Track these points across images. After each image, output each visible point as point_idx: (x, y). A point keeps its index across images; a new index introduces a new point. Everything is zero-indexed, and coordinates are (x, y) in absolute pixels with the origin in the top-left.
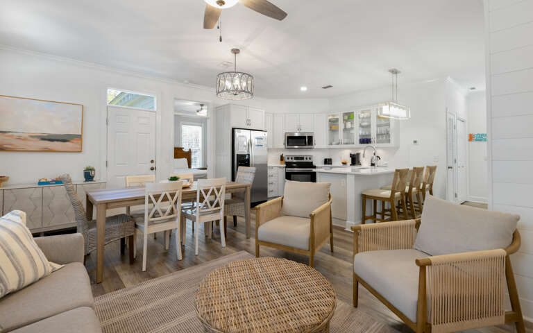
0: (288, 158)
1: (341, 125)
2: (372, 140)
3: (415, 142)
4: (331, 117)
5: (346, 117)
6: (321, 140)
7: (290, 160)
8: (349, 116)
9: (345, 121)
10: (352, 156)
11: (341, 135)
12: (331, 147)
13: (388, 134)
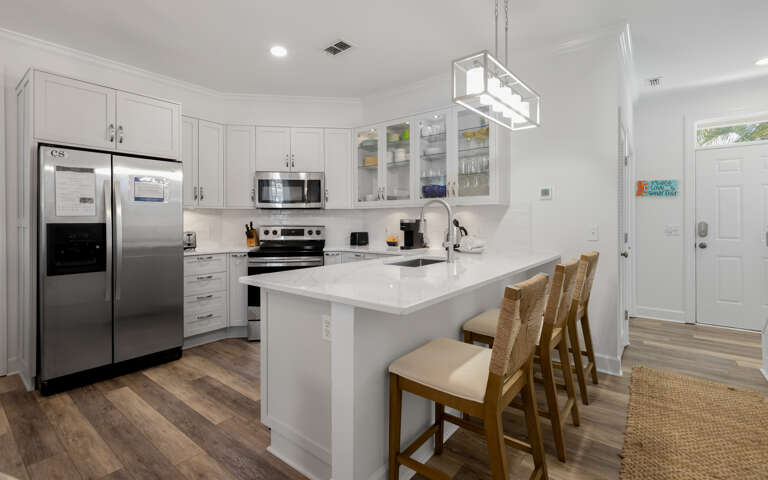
0: (267, 233)
1: (383, 157)
2: (449, 188)
3: (545, 192)
4: (363, 139)
5: (395, 137)
6: (340, 192)
7: (271, 237)
8: (399, 135)
9: (393, 146)
10: (405, 226)
11: (383, 179)
12: (363, 205)
13: (484, 172)
